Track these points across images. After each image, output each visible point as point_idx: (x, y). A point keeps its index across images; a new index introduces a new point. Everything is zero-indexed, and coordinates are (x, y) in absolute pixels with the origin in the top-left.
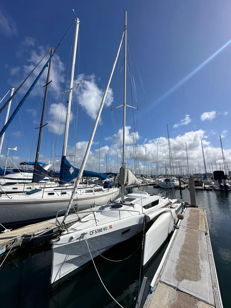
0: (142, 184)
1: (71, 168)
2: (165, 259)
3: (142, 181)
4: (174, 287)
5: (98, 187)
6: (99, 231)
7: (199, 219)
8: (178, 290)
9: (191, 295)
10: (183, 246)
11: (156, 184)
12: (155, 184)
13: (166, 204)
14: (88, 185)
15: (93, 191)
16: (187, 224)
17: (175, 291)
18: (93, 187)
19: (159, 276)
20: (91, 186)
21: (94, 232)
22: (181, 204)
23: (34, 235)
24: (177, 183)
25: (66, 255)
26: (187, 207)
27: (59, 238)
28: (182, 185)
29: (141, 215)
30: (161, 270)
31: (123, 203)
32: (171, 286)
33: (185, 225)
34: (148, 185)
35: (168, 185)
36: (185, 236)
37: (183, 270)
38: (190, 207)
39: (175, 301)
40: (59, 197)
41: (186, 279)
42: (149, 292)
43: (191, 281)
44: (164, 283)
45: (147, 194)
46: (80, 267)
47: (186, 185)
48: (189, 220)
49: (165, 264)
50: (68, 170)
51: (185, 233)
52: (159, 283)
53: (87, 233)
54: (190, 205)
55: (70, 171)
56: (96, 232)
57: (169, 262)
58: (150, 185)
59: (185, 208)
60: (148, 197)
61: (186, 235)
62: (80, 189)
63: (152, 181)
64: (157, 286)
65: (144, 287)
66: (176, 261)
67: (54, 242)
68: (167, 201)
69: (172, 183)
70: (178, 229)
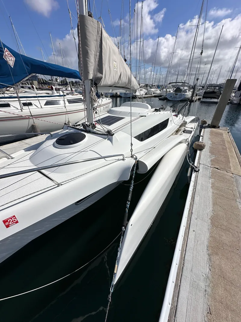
0: (145, 95)
3: (146, 92)
5: (74, 96)
7: (226, 149)
11: (163, 95)
12: (161, 96)
16: (211, 161)
20: (62, 94)
22: (198, 123)
24: (189, 94)
26: (204, 128)
28: (194, 97)
31: (91, 129)
33: (209, 162)
34: (152, 97)
35: (178, 96)
36: (211, 190)
47: (198, 97)
48: (212, 151)
51: (211, 180)
54: (209, 124)
55: (7, 60)
58: (155, 97)
61: (213, 186)
63: (158, 92)
69: (184, 94)
70: (196, 171)
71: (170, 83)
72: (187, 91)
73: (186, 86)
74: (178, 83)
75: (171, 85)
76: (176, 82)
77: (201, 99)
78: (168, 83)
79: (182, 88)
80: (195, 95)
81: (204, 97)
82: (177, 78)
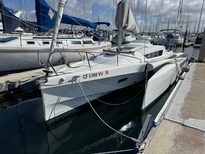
1: (50, 11)
2: (168, 103)
4: (180, 123)
5: (87, 39)
6: (94, 76)
8: (183, 125)
9: (197, 129)
10: (189, 93)
13: (170, 56)
14: (74, 35)
15: (82, 43)
16: (193, 76)
17: (181, 126)
18: (81, 38)
19: (163, 115)
20: (79, 37)
21: (88, 76)
22: (186, 58)
23: (20, 82)
24: (181, 40)
25: (58, 97)
26: (192, 62)
27: (46, 79)
28: (186, 43)
29: (142, 63)
30: (165, 111)
31: (120, 51)
32: (177, 123)
33: (191, 77)
35: (170, 42)
36: (190, 86)
37: (189, 111)
38: (196, 62)
39: (180, 133)
40: (41, 46)
41: (192, 118)
42: (153, 126)
43: (197, 120)
44: (169, 120)
45: (149, 43)
46: (75, 108)
47: (190, 43)
48: (194, 73)
49: (169, 106)
50: (47, 13)
51: (191, 83)
52: (163, 120)
53: (80, 76)
54: (196, 60)
55: (50, 15)
56: (90, 76)
57: (173, 105)
59: (191, 63)
60: (150, 46)
61: (192, 85)
62: (65, 39)
64: (161, 122)
65: (148, 122)
66: (181, 105)
67: (41, 82)
68: (171, 53)
69: (176, 40)
70: (182, 79)
71: (161, 31)
72: (179, 37)
73: (178, 33)
74: (169, 31)
75: (162, 32)
76: (168, 30)
77: (194, 44)
78: (160, 30)
79: (174, 35)
80: (187, 41)
81: (196, 43)
82: (168, 26)
